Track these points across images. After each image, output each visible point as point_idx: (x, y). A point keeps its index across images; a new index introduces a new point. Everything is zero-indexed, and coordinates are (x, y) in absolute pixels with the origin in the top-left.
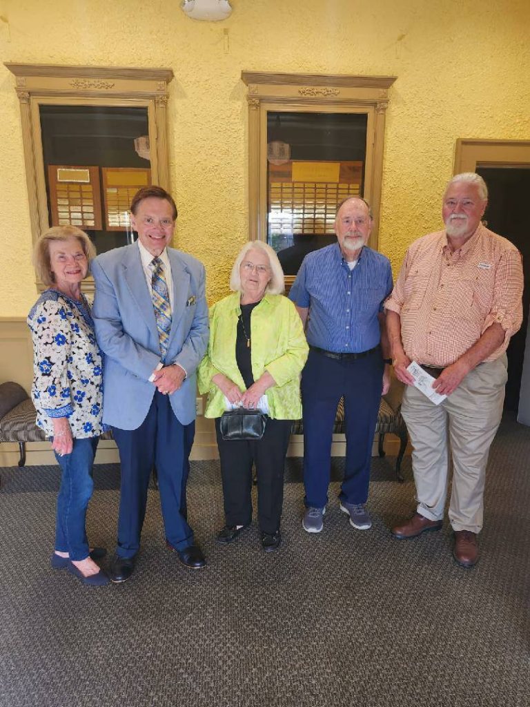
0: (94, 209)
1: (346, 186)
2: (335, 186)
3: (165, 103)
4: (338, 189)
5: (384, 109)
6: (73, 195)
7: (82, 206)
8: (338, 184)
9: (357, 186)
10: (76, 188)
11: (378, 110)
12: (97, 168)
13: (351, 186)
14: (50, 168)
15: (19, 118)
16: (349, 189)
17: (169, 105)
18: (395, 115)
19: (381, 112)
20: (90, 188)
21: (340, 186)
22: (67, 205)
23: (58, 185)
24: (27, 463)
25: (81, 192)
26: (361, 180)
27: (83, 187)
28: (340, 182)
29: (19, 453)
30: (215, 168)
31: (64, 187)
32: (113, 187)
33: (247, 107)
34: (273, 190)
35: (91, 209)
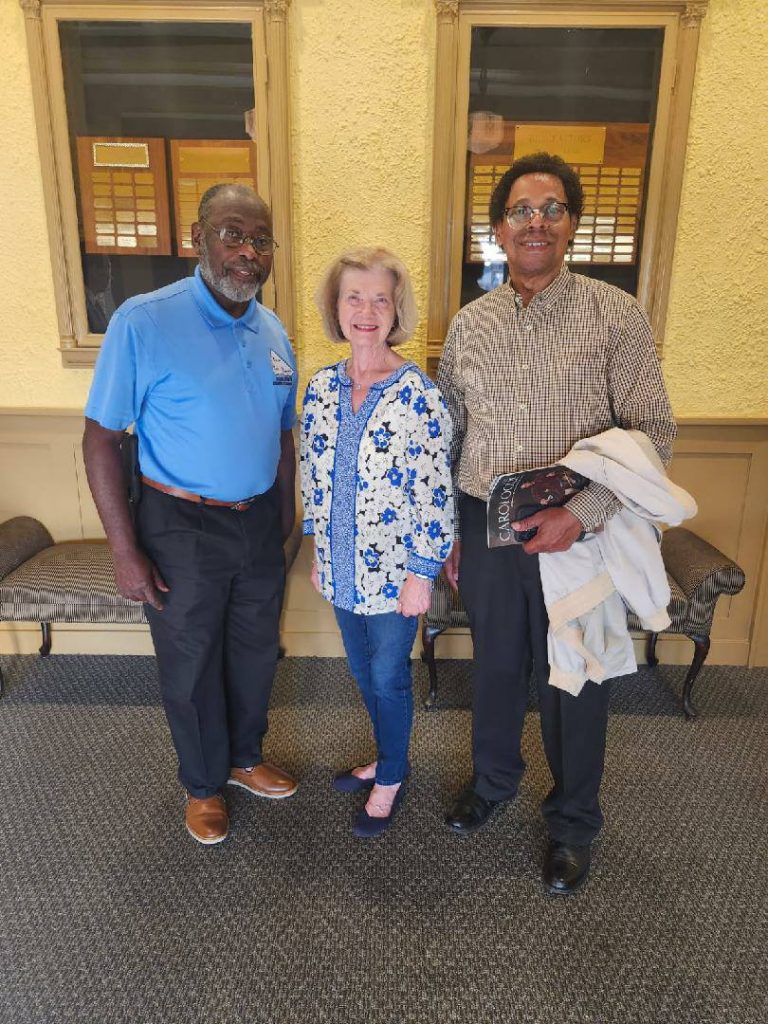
0: (158, 218)
1: (615, 171)
2: (595, 171)
3: (284, 13)
4: (599, 176)
5: (699, 18)
6: (120, 191)
7: (136, 211)
8: (599, 166)
9: (638, 171)
10: (126, 177)
11: (687, 20)
12: (161, 141)
13: (625, 171)
14: (82, 141)
15: (24, 50)
16: (620, 176)
17: (290, 20)
18: (718, 30)
19: (693, 24)
20: (148, 178)
21: (605, 171)
22: (111, 210)
23: (94, 174)
24: (53, 651)
25: (134, 184)
26: (643, 160)
27: (137, 175)
28: (606, 164)
29: (41, 633)
30: (373, 138)
31: (105, 177)
32: (189, 176)
33: (435, 20)
34: (477, 180)
35: (152, 217)
